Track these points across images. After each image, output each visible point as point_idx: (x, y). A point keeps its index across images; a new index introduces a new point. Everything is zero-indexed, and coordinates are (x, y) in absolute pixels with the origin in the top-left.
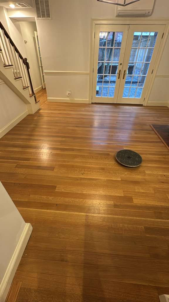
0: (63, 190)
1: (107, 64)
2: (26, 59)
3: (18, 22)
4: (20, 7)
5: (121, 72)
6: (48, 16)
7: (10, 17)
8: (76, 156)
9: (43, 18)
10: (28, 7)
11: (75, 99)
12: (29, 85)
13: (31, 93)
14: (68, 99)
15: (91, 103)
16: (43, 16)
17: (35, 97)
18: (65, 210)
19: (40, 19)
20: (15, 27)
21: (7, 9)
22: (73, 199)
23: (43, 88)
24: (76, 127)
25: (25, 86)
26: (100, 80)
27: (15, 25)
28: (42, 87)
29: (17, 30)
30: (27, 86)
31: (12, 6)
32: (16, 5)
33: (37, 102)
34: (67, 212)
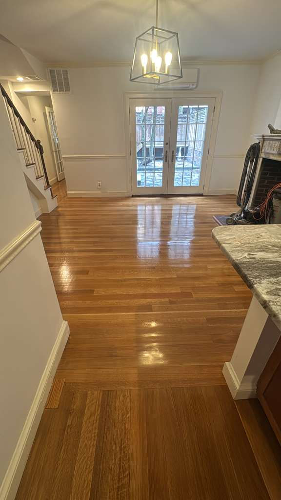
0: (103, 293)
1: (150, 146)
2: (39, 142)
3: (25, 97)
4: (31, 80)
5: (168, 153)
6: (68, 89)
7: (16, 91)
8: (116, 257)
9: (61, 92)
10: (42, 80)
11: (109, 192)
12: (43, 174)
13: (45, 184)
14: (99, 192)
15: (131, 196)
16: (61, 89)
17: (51, 189)
18: (108, 312)
19: (57, 93)
20: (21, 103)
21: (12, 83)
22: (117, 301)
23: (58, 181)
24: (113, 224)
25: (38, 176)
26: (141, 168)
27: (21, 100)
28: (57, 178)
29: (25, 107)
30: (40, 175)
31: (20, 79)
32: (24, 78)
33: (54, 196)
34: (112, 314)
